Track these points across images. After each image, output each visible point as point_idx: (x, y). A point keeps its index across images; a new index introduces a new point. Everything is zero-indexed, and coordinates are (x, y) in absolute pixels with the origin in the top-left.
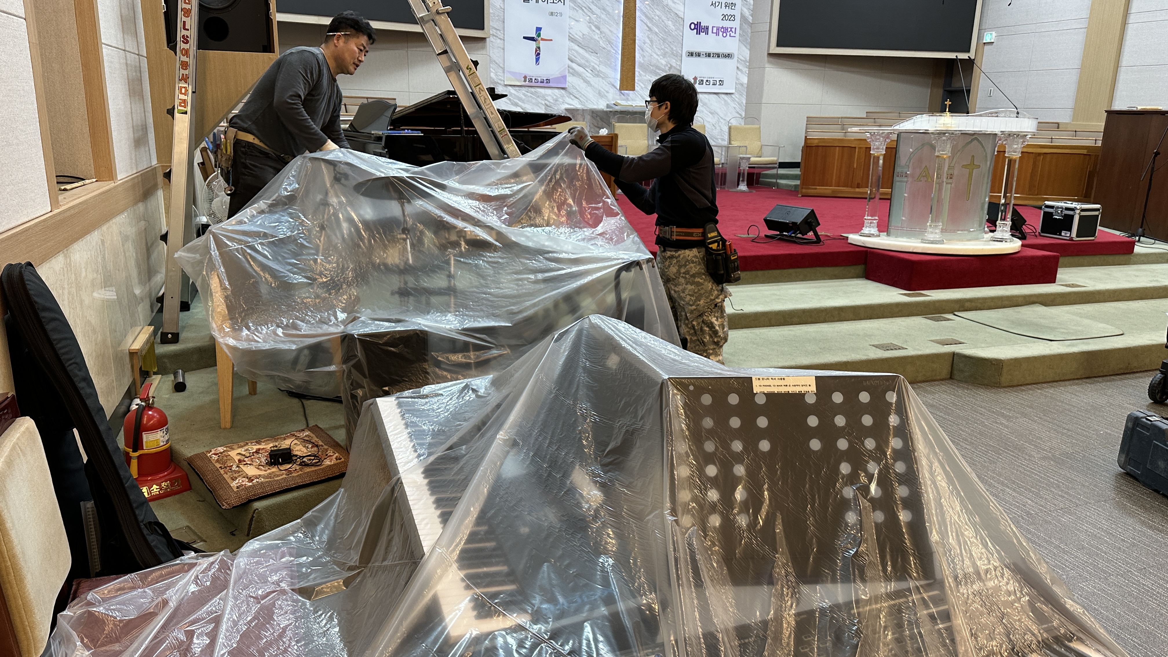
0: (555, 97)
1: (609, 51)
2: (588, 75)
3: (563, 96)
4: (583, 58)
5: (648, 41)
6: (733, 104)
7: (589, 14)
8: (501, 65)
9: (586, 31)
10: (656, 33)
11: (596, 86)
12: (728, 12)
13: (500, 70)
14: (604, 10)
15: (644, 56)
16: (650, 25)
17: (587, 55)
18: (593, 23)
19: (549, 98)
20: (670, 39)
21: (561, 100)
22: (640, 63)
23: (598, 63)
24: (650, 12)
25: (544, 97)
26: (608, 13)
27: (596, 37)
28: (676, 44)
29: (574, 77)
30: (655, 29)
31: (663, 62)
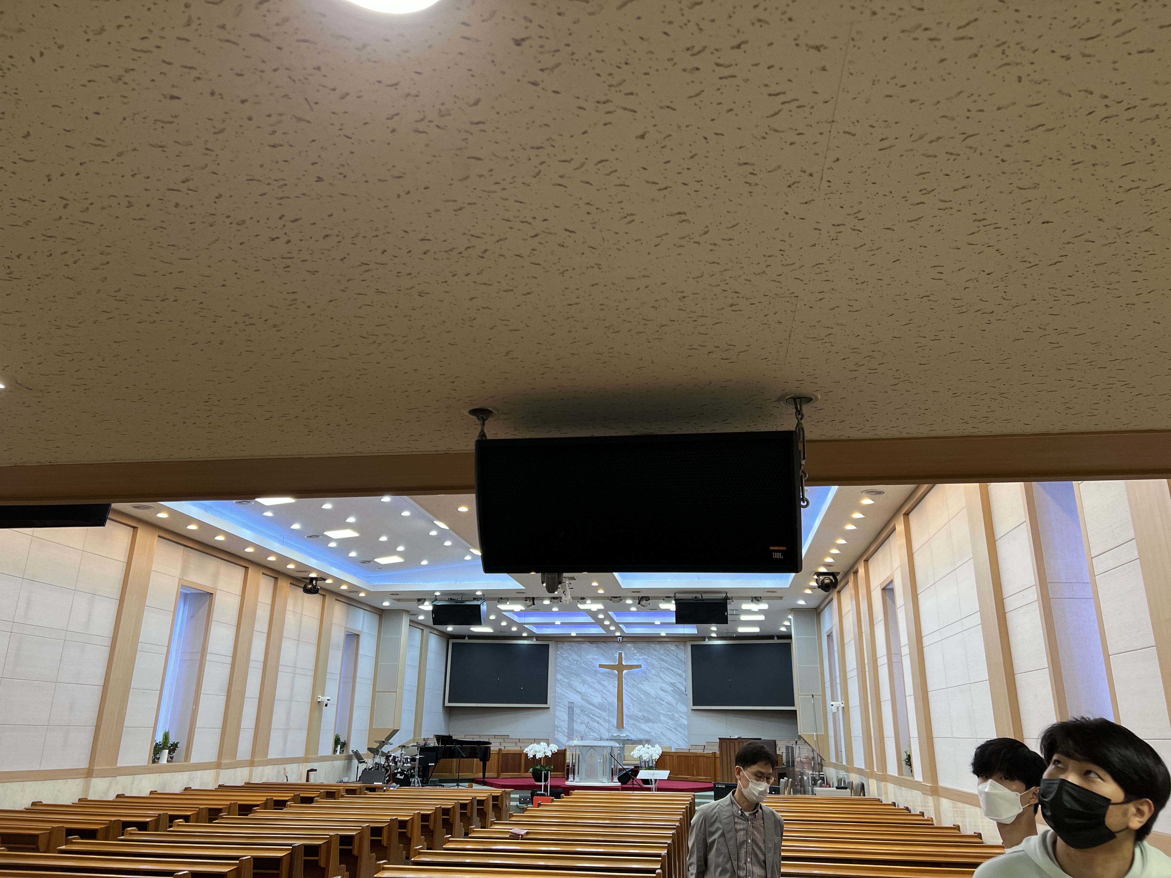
1: (612, 710)
2: (601, 721)
4: (599, 713)
5: (631, 705)
7: (601, 693)
8: (560, 718)
9: (600, 701)
10: (635, 701)
11: (605, 726)
14: (609, 691)
15: (628, 711)
16: (632, 697)
17: (601, 712)
18: (603, 698)
19: (583, 733)
20: (642, 703)
21: (588, 733)
22: (627, 714)
23: (606, 715)
24: (632, 691)
25: (580, 732)
26: (611, 693)
27: (606, 704)
30: (635, 699)
31: (640, 714)
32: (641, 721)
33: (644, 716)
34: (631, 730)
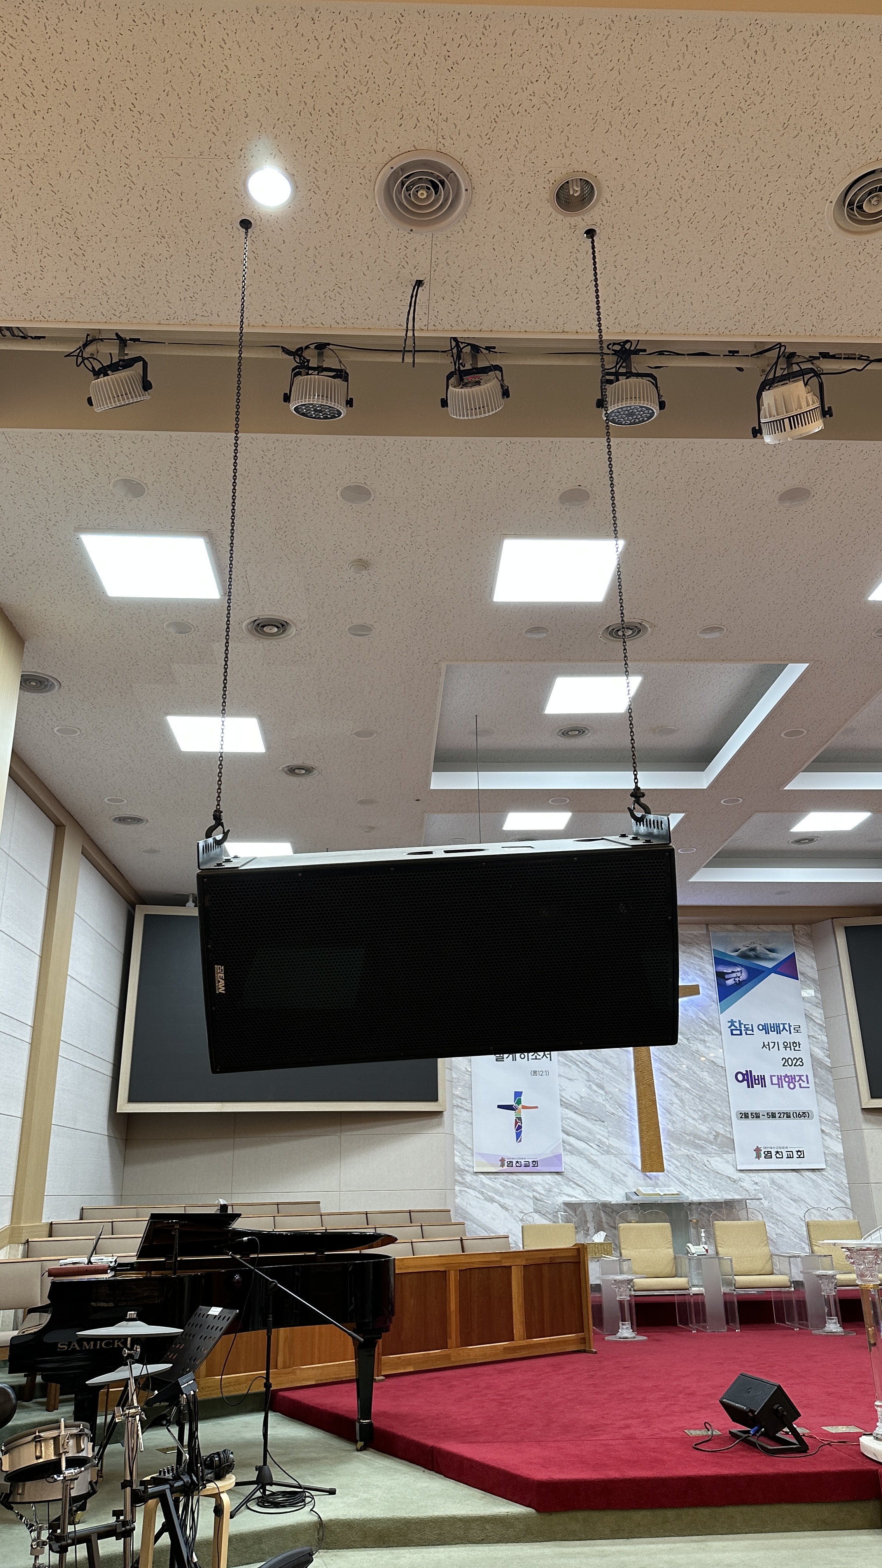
0: (547, 1186)
1: (622, 1117)
3: (558, 1185)
4: (584, 1128)
5: (676, 1101)
6: (826, 1185)
7: (587, 1069)
8: (469, 1146)
9: (584, 1091)
10: (687, 1089)
11: (607, 1167)
12: (790, 1054)
13: (468, 1153)
14: (607, 1063)
15: (673, 1122)
16: (676, 1079)
17: (588, 1124)
18: (593, 1082)
19: (539, 1188)
20: (708, 1096)
21: (556, 1190)
22: (669, 1131)
23: (606, 1135)
24: (674, 1061)
25: (530, 1187)
26: (613, 1067)
27: (600, 1100)
28: (719, 1102)
29: (574, 1157)
30: (684, 1084)
31: (704, 1128)
32: (710, 1148)
33: (718, 1134)
34: (682, 1174)
